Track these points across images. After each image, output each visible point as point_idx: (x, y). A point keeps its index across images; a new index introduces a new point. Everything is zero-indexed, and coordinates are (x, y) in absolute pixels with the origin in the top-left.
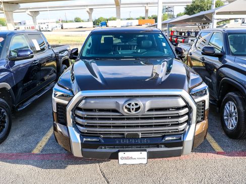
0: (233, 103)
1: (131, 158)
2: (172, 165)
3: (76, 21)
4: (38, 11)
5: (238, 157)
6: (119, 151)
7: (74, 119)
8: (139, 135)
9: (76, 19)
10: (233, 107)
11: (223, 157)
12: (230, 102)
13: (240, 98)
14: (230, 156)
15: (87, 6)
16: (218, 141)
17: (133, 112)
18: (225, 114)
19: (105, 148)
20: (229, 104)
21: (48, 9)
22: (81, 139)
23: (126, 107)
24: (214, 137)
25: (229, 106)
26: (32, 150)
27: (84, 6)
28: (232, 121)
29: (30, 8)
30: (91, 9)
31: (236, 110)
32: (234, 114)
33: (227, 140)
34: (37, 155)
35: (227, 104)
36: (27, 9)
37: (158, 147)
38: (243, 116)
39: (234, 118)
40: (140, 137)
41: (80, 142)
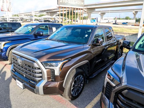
1: (19, 84)
3: (127, 19)
4: (105, 13)
9: (126, 17)
15: (134, 10)
21: (110, 12)
27: (132, 10)
29: (101, 11)
30: (136, 12)
36: (100, 11)
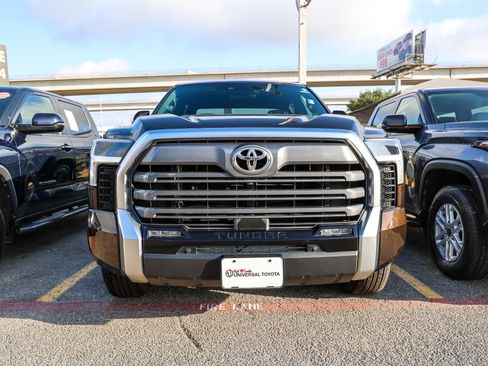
0: (451, 206)
1: (249, 273)
2: (339, 317)
5: (475, 306)
6: (223, 257)
7: (131, 194)
8: (265, 225)
10: (451, 213)
11: (443, 305)
12: (446, 206)
13: (462, 191)
14: (457, 304)
16: (429, 284)
17: (252, 170)
18: (437, 235)
19: (193, 252)
20: (444, 210)
21: (101, 108)
22: (144, 233)
23: (238, 159)
24: (419, 279)
25: (444, 215)
26: (38, 297)
28: (454, 242)
31: (459, 216)
32: (455, 227)
33: (447, 282)
34: (47, 304)
35: (440, 213)
37: (306, 250)
38: (473, 222)
39: (456, 235)
40: (268, 228)
41: (140, 239)
